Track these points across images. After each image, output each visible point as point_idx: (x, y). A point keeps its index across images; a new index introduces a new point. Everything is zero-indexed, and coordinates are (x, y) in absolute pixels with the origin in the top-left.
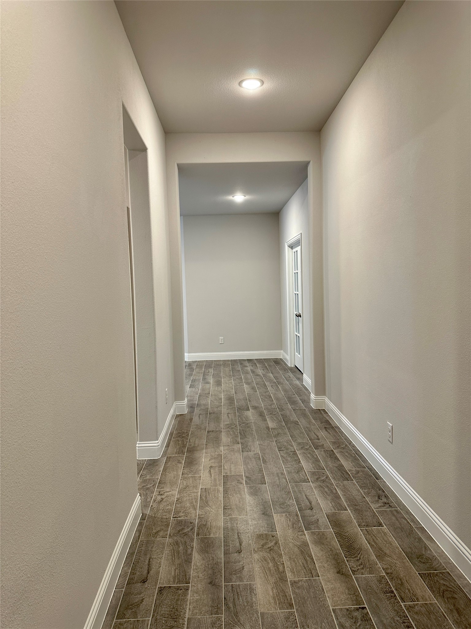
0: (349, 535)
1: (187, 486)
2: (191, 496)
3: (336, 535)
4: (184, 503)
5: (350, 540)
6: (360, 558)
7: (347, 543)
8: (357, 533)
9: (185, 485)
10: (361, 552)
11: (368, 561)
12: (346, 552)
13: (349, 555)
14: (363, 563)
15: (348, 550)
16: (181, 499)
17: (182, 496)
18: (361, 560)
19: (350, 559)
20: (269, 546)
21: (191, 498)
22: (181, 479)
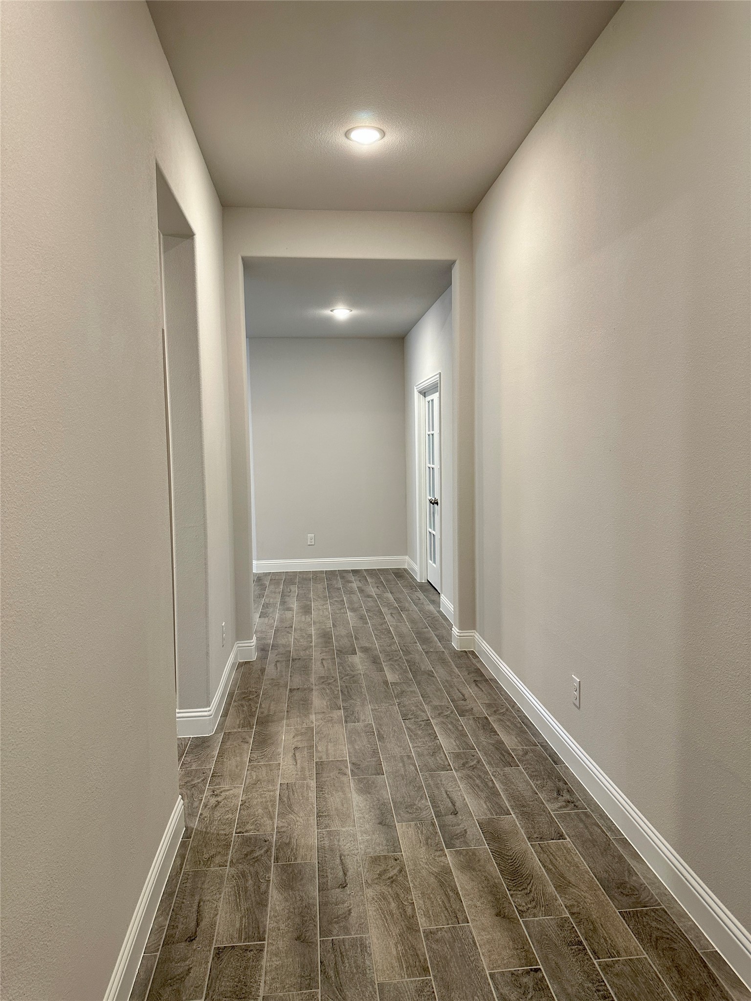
0: (514, 854)
1: (258, 781)
2: (265, 797)
3: (494, 854)
4: (254, 809)
5: (515, 863)
6: (531, 891)
7: (511, 867)
8: (526, 851)
9: (254, 778)
10: (532, 881)
11: (544, 894)
12: (509, 882)
13: (514, 886)
14: (536, 899)
15: (513, 879)
16: (249, 802)
17: (250, 796)
18: (532, 894)
19: (515, 892)
20: (391, 875)
21: (264, 800)
22: (248, 770)
